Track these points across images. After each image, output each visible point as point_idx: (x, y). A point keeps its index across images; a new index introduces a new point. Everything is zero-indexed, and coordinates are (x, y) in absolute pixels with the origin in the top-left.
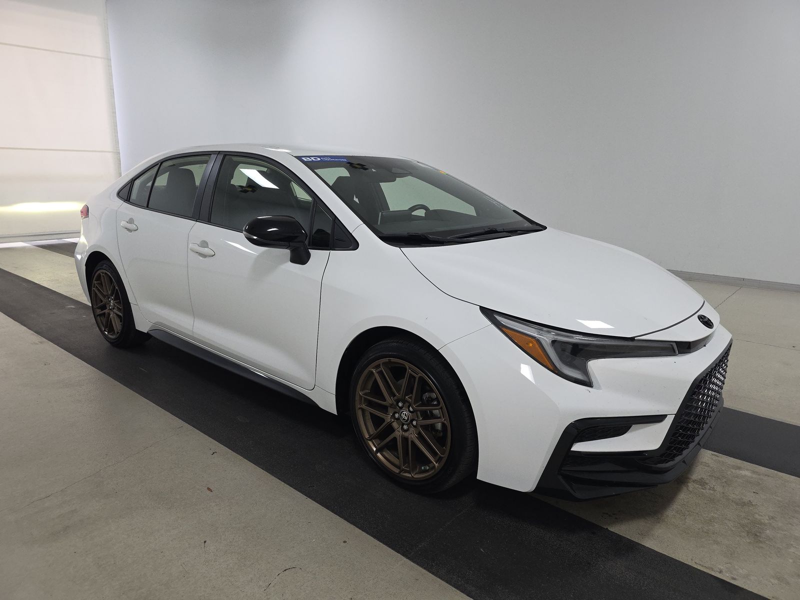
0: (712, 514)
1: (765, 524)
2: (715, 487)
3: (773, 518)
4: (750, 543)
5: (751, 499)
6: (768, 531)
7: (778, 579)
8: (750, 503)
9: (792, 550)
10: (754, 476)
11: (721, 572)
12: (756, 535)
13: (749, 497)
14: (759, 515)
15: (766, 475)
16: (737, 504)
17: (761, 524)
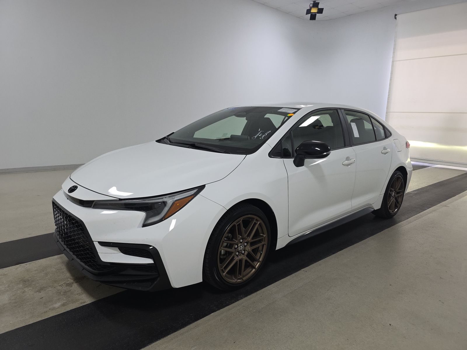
0: (49, 277)
1: (25, 287)
2: (61, 287)
3: (24, 292)
4: (25, 278)
5: (41, 294)
6: (21, 286)
7: (5, 275)
8: (39, 291)
9: (6, 286)
10: (51, 307)
11: (26, 265)
12: (25, 281)
13: (42, 294)
14: (31, 289)
15: (46, 312)
16: (44, 287)
17: (27, 287)
